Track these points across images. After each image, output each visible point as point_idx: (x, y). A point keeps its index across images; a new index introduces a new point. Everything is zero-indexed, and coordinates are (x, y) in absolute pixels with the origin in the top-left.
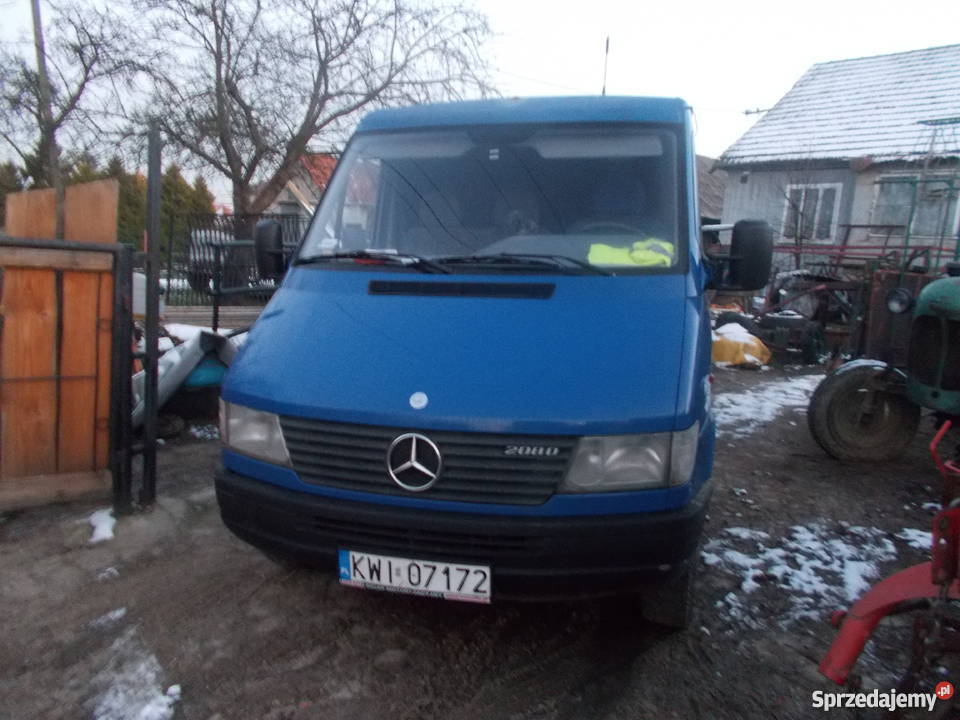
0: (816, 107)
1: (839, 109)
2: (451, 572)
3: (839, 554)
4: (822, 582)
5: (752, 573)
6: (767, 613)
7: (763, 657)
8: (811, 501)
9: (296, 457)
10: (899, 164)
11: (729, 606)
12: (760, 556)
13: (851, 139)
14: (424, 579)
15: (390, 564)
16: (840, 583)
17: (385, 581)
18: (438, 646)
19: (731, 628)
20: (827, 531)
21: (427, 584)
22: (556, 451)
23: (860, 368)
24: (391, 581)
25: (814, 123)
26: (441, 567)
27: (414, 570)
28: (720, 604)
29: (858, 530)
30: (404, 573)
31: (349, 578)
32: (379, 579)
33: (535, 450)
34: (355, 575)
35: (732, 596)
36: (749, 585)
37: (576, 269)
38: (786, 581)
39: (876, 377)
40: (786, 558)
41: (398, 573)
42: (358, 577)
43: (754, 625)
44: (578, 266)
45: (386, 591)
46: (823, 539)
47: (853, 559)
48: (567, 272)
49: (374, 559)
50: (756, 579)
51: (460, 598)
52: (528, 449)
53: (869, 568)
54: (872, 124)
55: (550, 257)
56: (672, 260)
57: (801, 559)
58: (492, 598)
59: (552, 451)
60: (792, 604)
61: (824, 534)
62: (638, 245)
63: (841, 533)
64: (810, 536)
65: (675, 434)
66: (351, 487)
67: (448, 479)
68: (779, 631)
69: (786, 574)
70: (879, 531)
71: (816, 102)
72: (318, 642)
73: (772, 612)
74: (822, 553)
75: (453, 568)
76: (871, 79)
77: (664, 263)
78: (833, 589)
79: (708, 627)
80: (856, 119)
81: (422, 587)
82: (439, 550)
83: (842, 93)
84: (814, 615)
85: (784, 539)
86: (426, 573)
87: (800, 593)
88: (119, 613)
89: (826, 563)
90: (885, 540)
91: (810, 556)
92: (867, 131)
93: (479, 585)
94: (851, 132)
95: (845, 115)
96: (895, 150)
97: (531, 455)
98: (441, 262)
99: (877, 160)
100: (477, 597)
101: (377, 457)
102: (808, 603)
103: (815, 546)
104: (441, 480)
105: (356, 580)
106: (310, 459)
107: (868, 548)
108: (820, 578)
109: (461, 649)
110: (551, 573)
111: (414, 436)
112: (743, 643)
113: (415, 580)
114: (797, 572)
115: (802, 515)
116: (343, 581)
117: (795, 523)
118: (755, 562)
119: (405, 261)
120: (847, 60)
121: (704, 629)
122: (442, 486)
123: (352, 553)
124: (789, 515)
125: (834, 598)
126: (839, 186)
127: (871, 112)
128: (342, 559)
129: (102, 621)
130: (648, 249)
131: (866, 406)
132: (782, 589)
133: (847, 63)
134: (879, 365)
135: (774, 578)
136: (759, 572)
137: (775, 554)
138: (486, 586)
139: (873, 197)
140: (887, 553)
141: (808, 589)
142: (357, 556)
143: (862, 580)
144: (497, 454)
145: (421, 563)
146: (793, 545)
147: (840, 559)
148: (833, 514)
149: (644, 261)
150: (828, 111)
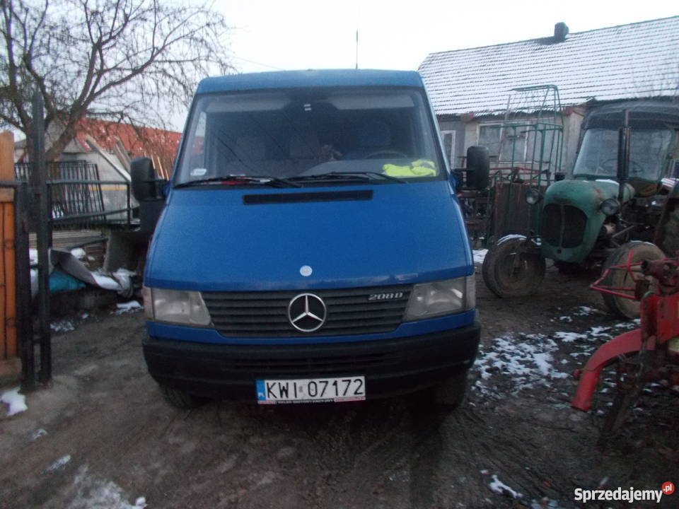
0: (435, 81)
1: (449, 83)
2: (338, 384)
3: (528, 351)
4: (526, 367)
5: (484, 368)
6: (503, 389)
7: (512, 414)
8: (497, 324)
9: (216, 320)
10: (490, 117)
11: (479, 388)
12: (484, 358)
13: (458, 102)
14: (320, 391)
15: (295, 384)
16: (536, 366)
17: (291, 397)
18: (314, 441)
19: (486, 401)
20: (514, 339)
21: (322, 395)
22: (401, 294)
23: (511, 239)
24: (296, 396)
25: (435, 92)
26: (331, 381)
27: (312, 386)
28: (473, 388)
29: (531, 336)
30: (305, 389)
31: (264, 399)
32: (287, 396)
33: (388, 295)
34: (269, 396)
35: (478, 383)
36: (485, 375)
37: (381, 180)
38: (505, 370)
39: (521, 245)
40: (498, 357)
41: (301, 390)
42: (271, 397)
43: (499, 398)
44: (384, 178)
45: (292, 403)
46: (515, 344)
47: (536, 353)
48: (376, 182)
49: (283, 383)
50: (487, 371)
51: (345, 400)
52: (384, 295)
53: (546, 356)
54: (470, 93)
55: (364, 173)
56: (437, 172)
57: (508, 356)
58: (366, 396)
59: (399, 295)
60: (515, 382)
61: (513, 341)
62: (414, 163)
63: (523, 339)
64: (505, 343)
65: (468, 277)
66: (262, 335)
67: (331, 321)
68: (514, 398)
69: (503, 366)
70: (543, 336)
71: (434, 78)
72: (231, 452)
73: (505, 387)
74: (518, 351)
75: (339, 380)
76: (465, 64)
77: (432, 174)
78: (533, 370)
79: (473, 402)
80: (459, 90)
81: (318, 397)
82: (330, 369)
83: (450, 72)
84: (529, 386)
85: (493, 347)
86: (321, 387)
87: (516, 375)
88: (66, 459)
89: (522, 357)
90: (549, 340)
91: (513, 354)
92: (467, 97)
93: (357, 390)
94: (457, 98)
95: (453, 87)
96: (485, 108)
97: (385, 298)
98: (290, 179)
99: (477, 115)
100: (356, 397)
101: (280, 312)
102: (523, 380)
103: (512, 348)
104: (327, 322)
105: (270, 399)
106: (227, 320)
107: (541, 345)
108: (523, 366)
109: (330, 439)
110: (402, 374)
111: (306, 295)
112: (497, 408)
113: (313, 393)
114: (509, 364)
115: (496, 332)
116: (260, 402)
117: (494, 337)
118: (483, 361)
119: (263, 181)
120: (449, 52)
121: (471, 403)
122: (329, 327)
123: (266, 382)
124: (489, 333)
125: (536, 375)
126: (454, 133)
127: (468, 85)
128: (258, 386)
129: (55, 466)
130: (422, 165)
131: (516, 263)
132: (504, 374)
133: (451, 53)
134: (522, 238)
135: (497, 369)
136: (487, 367)
137: (492, 355)
138: (362, 389)
139: (476, 138)
140: (553, 347)
141: (520, 372)
142: (271, 382)
143: (547, 363)
144: (364, 301)
145: (317, 381)
146: (500, 349)
147: (529, 353)
148: (513, 328)
149: (421, 173)
150: (442, 84)
